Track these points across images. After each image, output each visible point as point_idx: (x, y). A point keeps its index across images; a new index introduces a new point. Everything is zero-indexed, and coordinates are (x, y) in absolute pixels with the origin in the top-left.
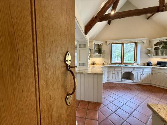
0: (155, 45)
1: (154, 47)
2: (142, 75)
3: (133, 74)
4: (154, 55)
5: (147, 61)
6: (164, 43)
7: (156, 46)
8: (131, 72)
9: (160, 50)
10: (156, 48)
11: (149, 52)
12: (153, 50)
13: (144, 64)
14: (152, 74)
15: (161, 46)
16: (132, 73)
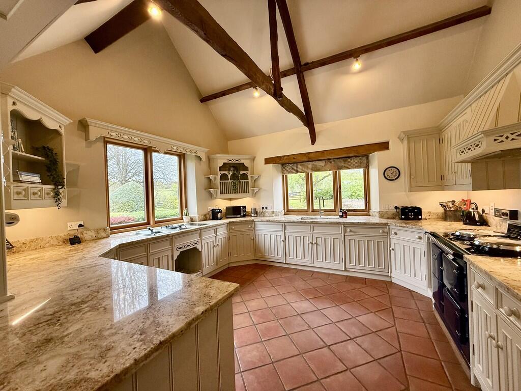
0: (221, 169)
1: (219, 173)
3: (200, 250)
4: (221, 193)
5: (210, 209)
6: (233, 167)
7: (223, 172)
8: (196, 245)
9: (229, 181)
10: (224, 177)
11: (210, 184)
12: (219, 181)
13: (205, 215)
14: (229, 239)
15: (231, 173)
16: (198, 248)
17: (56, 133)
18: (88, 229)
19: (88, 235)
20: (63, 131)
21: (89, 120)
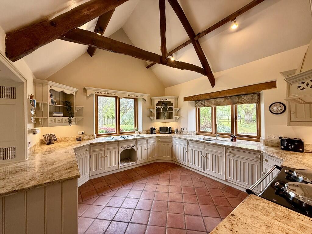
0: (157, 105)
1: (156, 107)
2: (146, 150)
4: (156, 119)
5: (150, 127)
6: (164, 103)
7: (158, 107)
9: (161, 112)
10: (158, 110)
11: (151, 114)
12: (155, 112)
13: (147, 131)
14: (157, 146)
15: (162, 107)
16: (134, 149)
17: (71, 95)
18: (86, 135)
19: (86, 137)
20: (74, 94)
21: (86, 88)
